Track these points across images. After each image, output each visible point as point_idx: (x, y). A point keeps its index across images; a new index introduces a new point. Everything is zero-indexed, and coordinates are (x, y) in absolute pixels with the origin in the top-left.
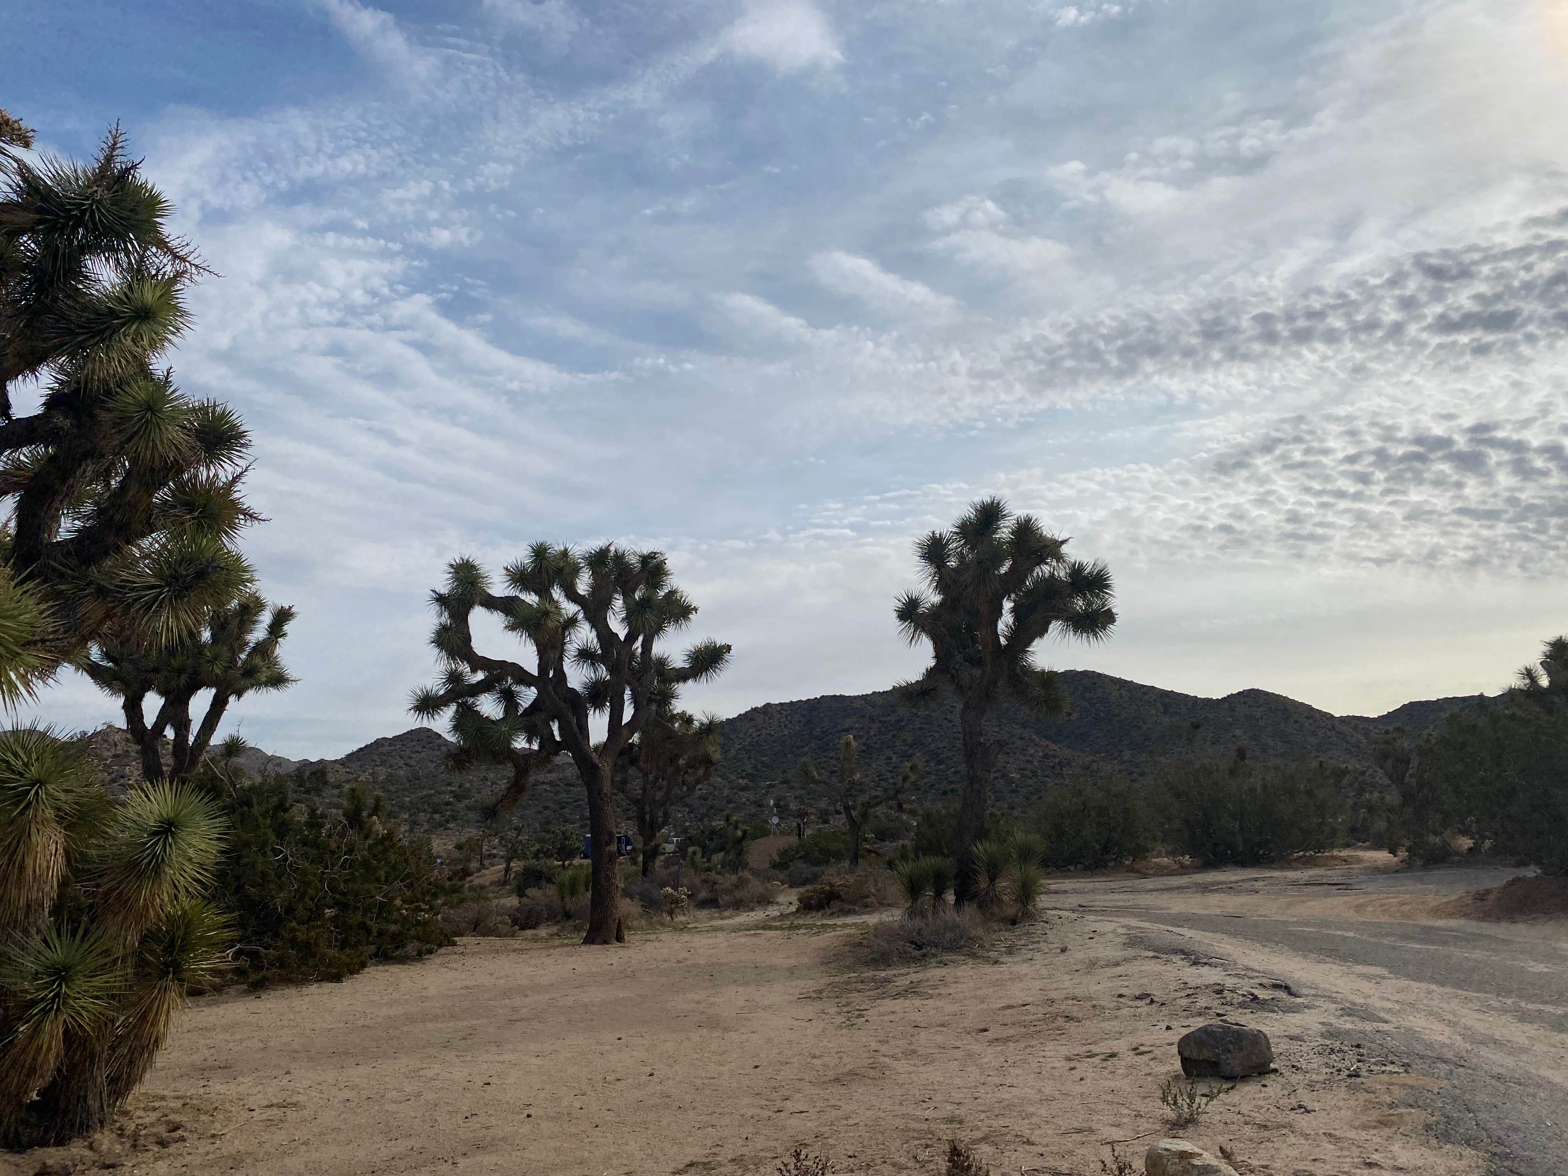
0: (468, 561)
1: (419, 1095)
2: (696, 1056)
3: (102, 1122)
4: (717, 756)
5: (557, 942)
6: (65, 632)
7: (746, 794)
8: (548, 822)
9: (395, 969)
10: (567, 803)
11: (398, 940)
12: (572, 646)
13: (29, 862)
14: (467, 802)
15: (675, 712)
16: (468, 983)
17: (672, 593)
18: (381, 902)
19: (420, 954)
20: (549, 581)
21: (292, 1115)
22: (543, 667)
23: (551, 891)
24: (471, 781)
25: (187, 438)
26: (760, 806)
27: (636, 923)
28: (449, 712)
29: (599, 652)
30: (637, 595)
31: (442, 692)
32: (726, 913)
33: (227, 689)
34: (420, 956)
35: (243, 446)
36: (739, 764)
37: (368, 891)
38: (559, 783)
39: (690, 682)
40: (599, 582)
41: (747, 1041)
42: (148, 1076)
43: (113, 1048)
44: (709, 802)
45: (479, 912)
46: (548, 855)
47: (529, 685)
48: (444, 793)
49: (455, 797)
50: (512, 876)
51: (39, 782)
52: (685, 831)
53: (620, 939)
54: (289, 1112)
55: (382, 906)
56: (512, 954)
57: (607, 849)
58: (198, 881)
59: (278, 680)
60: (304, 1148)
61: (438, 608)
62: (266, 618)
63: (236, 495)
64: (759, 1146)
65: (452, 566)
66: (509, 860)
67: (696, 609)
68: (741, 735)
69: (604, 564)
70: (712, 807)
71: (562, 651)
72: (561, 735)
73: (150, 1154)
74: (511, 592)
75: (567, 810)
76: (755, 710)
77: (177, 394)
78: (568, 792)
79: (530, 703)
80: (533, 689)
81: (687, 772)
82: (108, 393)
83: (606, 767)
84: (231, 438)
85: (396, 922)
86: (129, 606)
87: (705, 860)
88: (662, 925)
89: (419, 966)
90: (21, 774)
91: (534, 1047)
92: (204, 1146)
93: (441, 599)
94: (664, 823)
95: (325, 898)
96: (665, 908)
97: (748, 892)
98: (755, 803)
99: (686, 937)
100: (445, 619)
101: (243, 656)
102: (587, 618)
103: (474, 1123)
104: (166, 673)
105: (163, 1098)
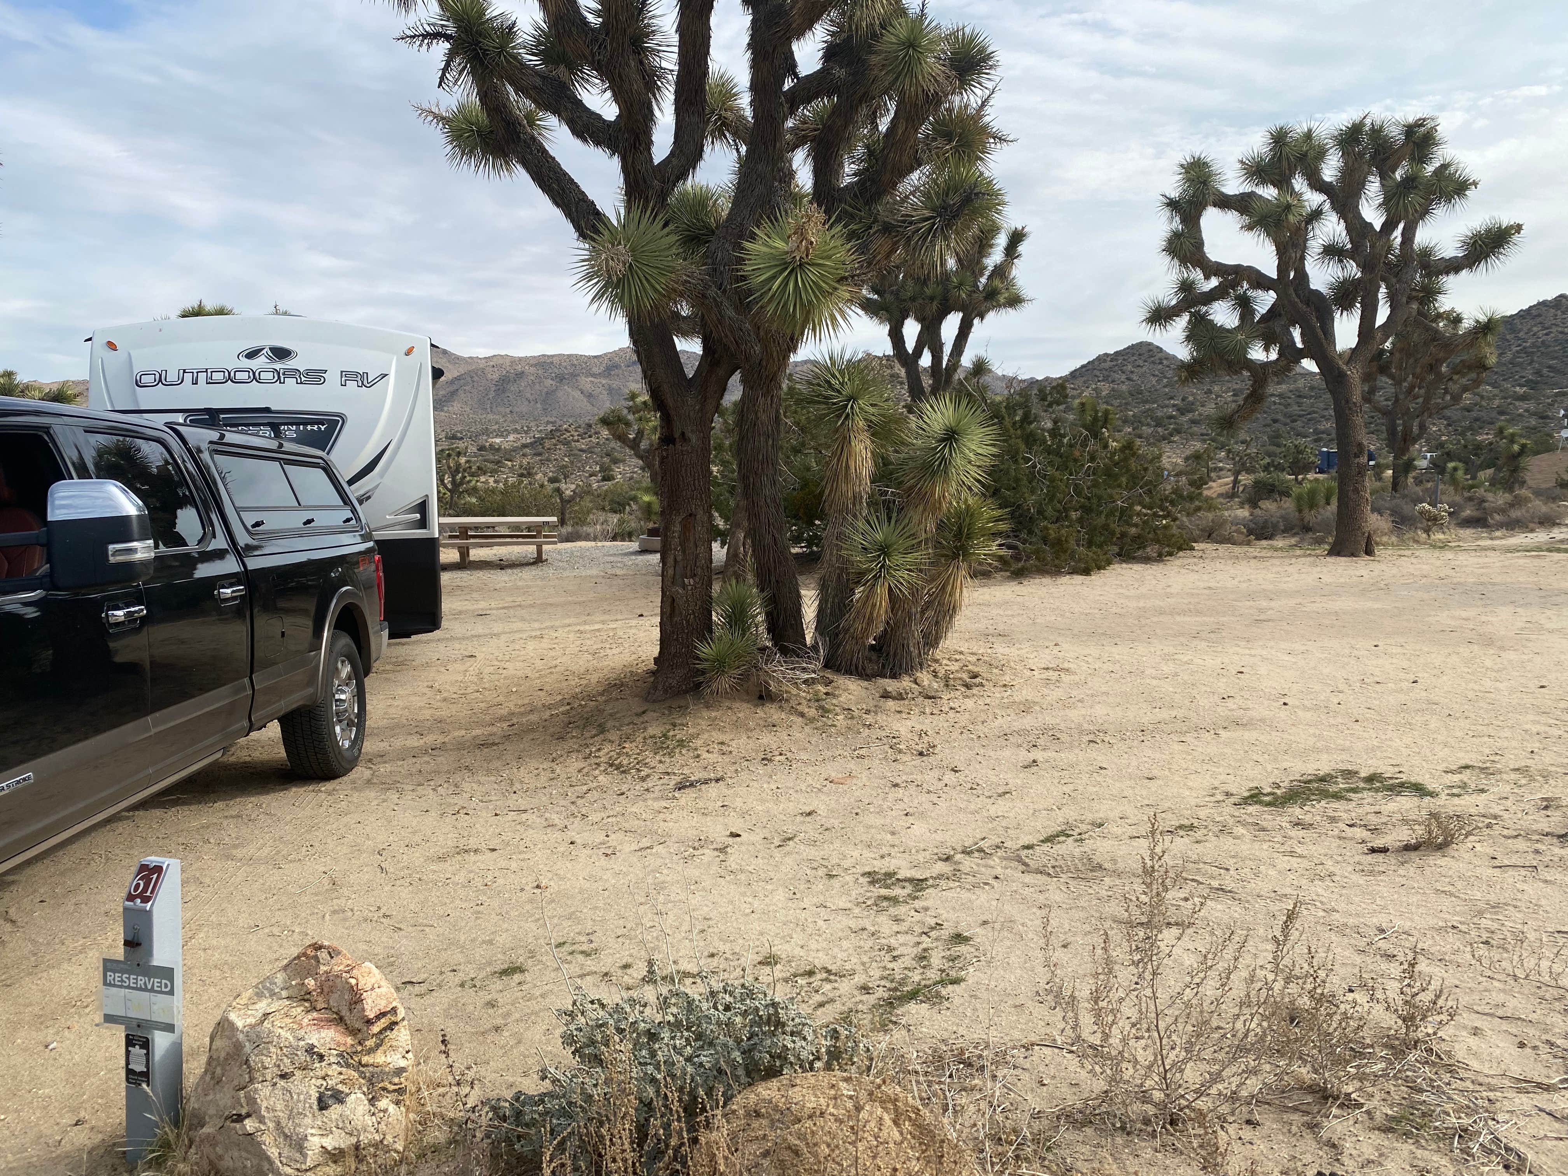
0: (1199, 159)
1: (1176, 675)
2: (1466, 670)
3: (921, 665)
4: (1492, 360)
5: (1298, 552)
6: (867, 267)
7: (1525, 405)
8: (1278, 436)
9: (1137, 567)
10: (1300, 416)
11: (1140, 542)
12: (1316, 243)
13: (852, 464)
14: (1190, 415)
15: (1442, 310)
16: (1210, 585)
17: (1444, 167)
18: (1122, 507)
19: (1160, 555)
20: (1290, 169)
21: (1066, 678)
22: (1282, 269)
23: (1288, 504)
24: (1193, 394)
25: (943, 68)
26: (1542, 418)
27: (1385, 539)
28: (1182, 322)
29: (1349, 246)
30: (1398, 175)
31: (1174, 302)
32: (1498, 534)
33: (972, 311)
34: (1160, 558)
35: (991, 67)
36: (1517, 369)
37: (1111, 496)
38: (1290, 394)
39: (1464, 273)
40: (1350, 163)
41: (1529, 661)
42: (949, 635)
43: (923, 612)
44: (1474, 414)
45: (1213, 521)
46: (1280, 468)
47: (1267, 289)
48: (1167, 406)
49: (1178, 410)
50: (1241, 489)
51: (852, 398)
52: (1441, 445)
53: (1369, 552)
54: (1063, 675)
55: (1123, 511)
56: (1253, 561)
57: (1357, 460)
58: (978, 481)
59: (1015, 301)
60: (1080, 704)
61: (1168, 214)
62: (1002, 240)
63: (986, 119)
64: (1547, 760)
65: (1182, 166)
66: (1237, 474)
67: (1475, 184)
68: (1521, 334)
69: (1358, 142)
70: (1477, 419)
71: (1304, 248)
72: (1303, 342)
73: (958, 693)
74: (1247, 188)
75: (1299, 423)
76: (1543, 304)
77: (933, 24)
78: (1299, 404)
79: (1267, 308)
80: (1272, 293)
81: (1451, 379)
82: (874, 36)
83: (1354, 374)
84: (980, 61)
85: (1136, 525)
86: (909, 239)
87: (1469, 477)
88: (1417, 542)
89: (1161, 565)
90: (838, 391)
91: (1283, 645)
92: (998, 693)
93: (1172, 204)
94: (1419, 437)
95: (1071, 501)
96: (1419, 525)
97: (1527, 511)
98: (1535, 414)
99: (1449, 555)
100: (1177, 224)
101: (983, 280)
102: (1334, 207)
103: (1230, 703)
104: (921, 301)
105: (961, 653)
